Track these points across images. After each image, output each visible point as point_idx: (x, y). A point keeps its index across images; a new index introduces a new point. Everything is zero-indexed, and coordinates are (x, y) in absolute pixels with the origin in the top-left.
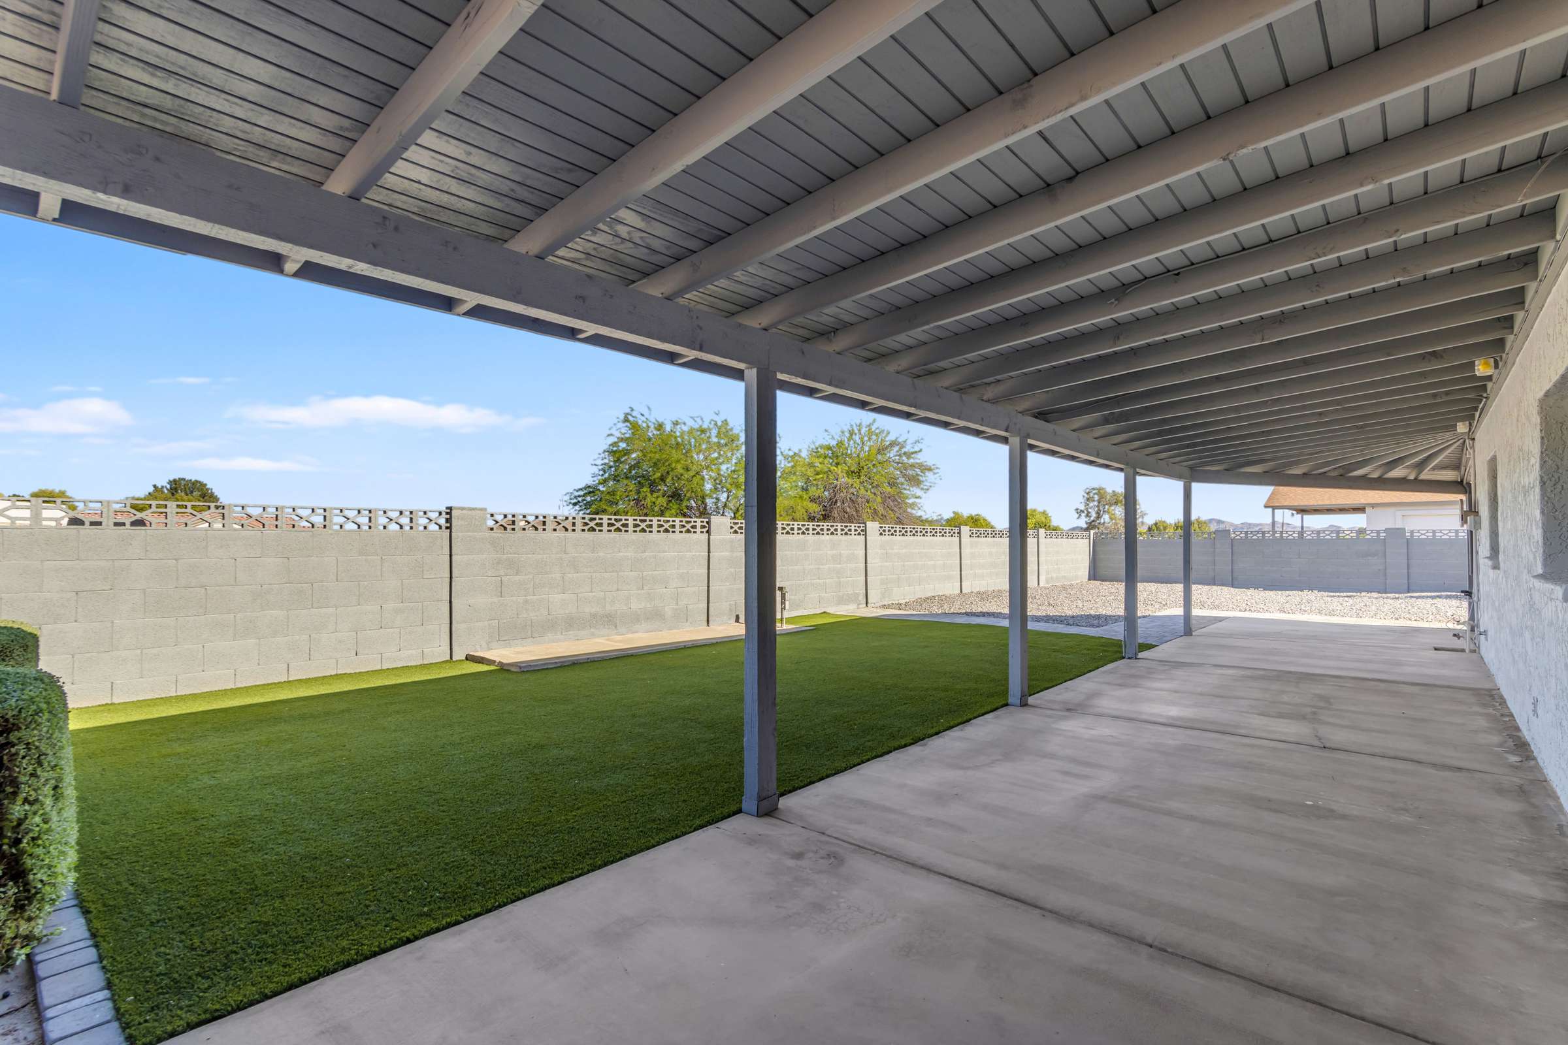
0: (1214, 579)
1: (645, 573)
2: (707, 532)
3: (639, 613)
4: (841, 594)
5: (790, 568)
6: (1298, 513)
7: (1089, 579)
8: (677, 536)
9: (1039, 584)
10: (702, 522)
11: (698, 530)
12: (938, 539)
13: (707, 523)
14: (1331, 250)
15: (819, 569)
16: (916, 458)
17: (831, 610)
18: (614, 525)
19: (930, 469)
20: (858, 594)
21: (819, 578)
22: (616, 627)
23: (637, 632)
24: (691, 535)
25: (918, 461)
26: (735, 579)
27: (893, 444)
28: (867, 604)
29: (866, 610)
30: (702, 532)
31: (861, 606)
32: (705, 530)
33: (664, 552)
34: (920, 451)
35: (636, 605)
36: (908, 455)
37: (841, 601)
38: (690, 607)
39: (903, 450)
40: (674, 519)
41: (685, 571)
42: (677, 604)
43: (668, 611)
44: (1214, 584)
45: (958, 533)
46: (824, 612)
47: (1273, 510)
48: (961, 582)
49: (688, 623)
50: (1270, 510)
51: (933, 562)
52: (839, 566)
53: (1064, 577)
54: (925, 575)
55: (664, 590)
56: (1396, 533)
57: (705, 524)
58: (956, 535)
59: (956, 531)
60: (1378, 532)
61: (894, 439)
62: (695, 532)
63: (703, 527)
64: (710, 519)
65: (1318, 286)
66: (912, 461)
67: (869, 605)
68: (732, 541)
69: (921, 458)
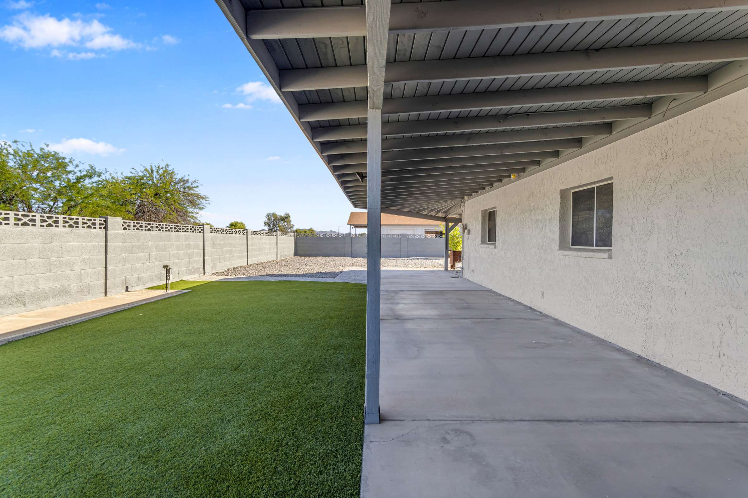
0: (345, 255)
1: (52, 260)
2: (105, 228)
3: (47, 291)
4: (190, 268)
5: (162, 253)
6: (354, 227)
7: (294, 256)
8: (80, 230)
9: (277, 259)
10: (100, 220)
11: (97, 226)
12: (237, 235)
13: (105, 221)
14: (584, 119)
15: (178, 253)
16: (195, 191)
17: (185, 278)
18: (21, 220)
19: (202, 198)
20: (199, 268)
21: (178, 259)
22: (25, 305)
23: (45, 307)
24: (92, 230)
25: (196, 193)
26: (125, 261)
27: (181, 181)
28: (204, 274)
29: (204, 277)
30: (100, 228)
31: (201, 275)
32: (103, 226)
33: (69, 242)
34: (198, 187)
35: (44, 286)
36: (190, 188)
37: (191, 272)
38: (91, 284)
39: (186, 185)
40: (77, 217)
41: (87, 257)
42: (81, 282)
43: (74, 288)
44: (345, 257)
45: (246, 233)
46: (182, 280)
47: (350, 225)
48: (247, 259)
49: (90, 296)
50: (349, 225)
51: (235, 249)
52: (189, 251)
53: (286, 255)
54: (232, 255)
55: (70, 272)
56: (404, 235)
57: (103, 222)
58: (245, 234)
59: (245, 232)
60: (399, 235)
61: (180, 178)
62: (95, 228)
63: (101, 224)
64: (107, 218)
65: (546, 134)
66: (192, 192)
67: (205, 274)
68: (123, 235)
69: (198, 191)
